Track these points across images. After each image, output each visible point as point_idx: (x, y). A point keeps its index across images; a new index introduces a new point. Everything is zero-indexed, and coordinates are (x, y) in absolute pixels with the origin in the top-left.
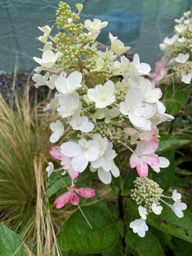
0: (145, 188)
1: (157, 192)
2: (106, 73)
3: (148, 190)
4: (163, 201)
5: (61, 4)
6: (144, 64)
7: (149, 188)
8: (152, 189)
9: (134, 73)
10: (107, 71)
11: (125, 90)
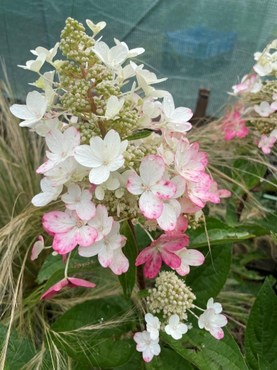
0: (165, 289)
1: (181, 298)
2: (128, 122)
3: (169, 294)
4: (193, 313)
5: (70, 22)
6: (181, 109)
7: (170, 290)
8: (174, 293)
9: (167, 123)
10: (131, 120)
11: (153, 149)
